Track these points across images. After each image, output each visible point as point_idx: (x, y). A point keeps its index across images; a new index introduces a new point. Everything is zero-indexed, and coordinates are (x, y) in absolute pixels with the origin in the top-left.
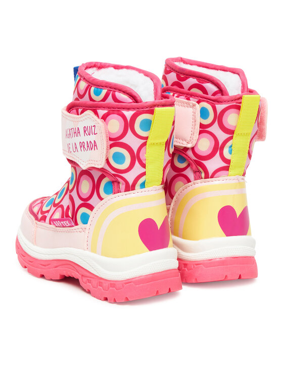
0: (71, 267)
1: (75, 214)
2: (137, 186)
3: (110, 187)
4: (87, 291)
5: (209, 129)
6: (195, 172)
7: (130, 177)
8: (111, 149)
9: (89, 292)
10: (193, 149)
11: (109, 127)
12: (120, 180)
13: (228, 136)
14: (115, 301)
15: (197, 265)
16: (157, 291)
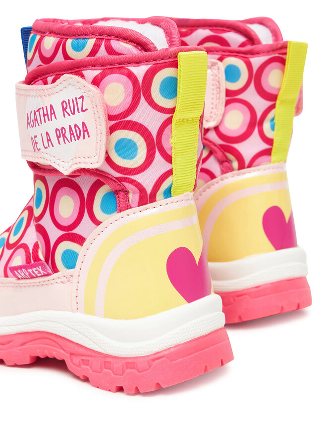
0: (50, 342)
1: (50, 254)
2: (160, 194)
3: (112, 201)
4: (82, 378)
5: (241, 96)
6: (221, 162)
7: (147, 180)
8: (112, 135)
9: (86, 380)
10: (216, 129)
11: (106, 96)
12: (128, 186)
13: (269, 103)
14: (137, 392)
15: (238, 296)
16: (206, 366)
